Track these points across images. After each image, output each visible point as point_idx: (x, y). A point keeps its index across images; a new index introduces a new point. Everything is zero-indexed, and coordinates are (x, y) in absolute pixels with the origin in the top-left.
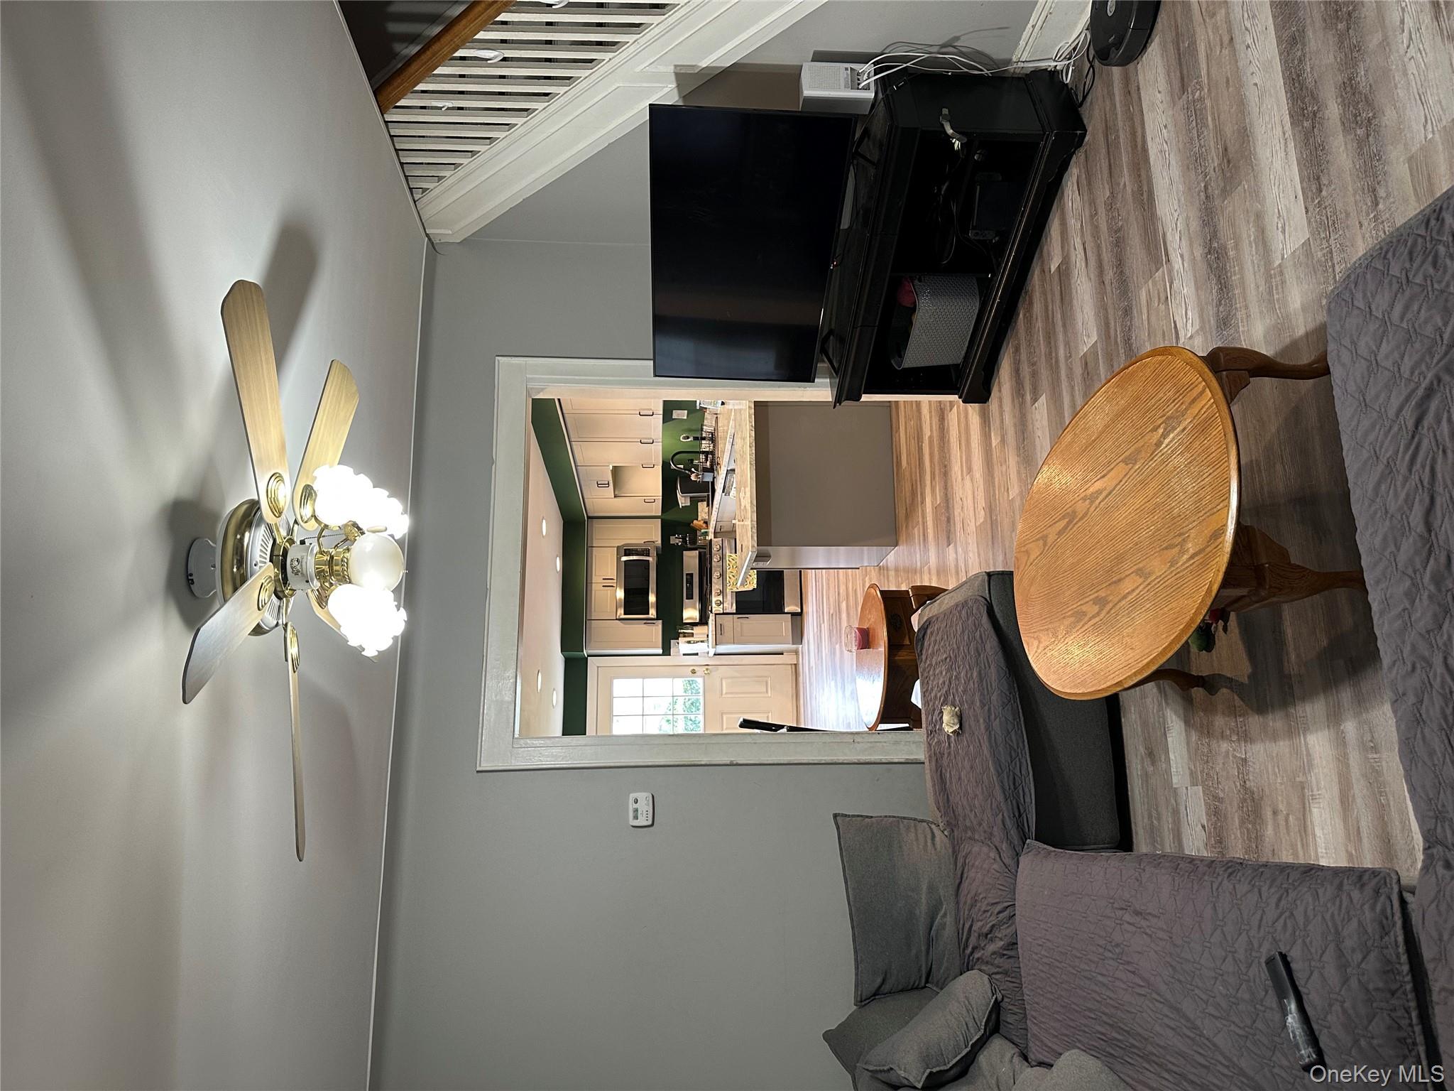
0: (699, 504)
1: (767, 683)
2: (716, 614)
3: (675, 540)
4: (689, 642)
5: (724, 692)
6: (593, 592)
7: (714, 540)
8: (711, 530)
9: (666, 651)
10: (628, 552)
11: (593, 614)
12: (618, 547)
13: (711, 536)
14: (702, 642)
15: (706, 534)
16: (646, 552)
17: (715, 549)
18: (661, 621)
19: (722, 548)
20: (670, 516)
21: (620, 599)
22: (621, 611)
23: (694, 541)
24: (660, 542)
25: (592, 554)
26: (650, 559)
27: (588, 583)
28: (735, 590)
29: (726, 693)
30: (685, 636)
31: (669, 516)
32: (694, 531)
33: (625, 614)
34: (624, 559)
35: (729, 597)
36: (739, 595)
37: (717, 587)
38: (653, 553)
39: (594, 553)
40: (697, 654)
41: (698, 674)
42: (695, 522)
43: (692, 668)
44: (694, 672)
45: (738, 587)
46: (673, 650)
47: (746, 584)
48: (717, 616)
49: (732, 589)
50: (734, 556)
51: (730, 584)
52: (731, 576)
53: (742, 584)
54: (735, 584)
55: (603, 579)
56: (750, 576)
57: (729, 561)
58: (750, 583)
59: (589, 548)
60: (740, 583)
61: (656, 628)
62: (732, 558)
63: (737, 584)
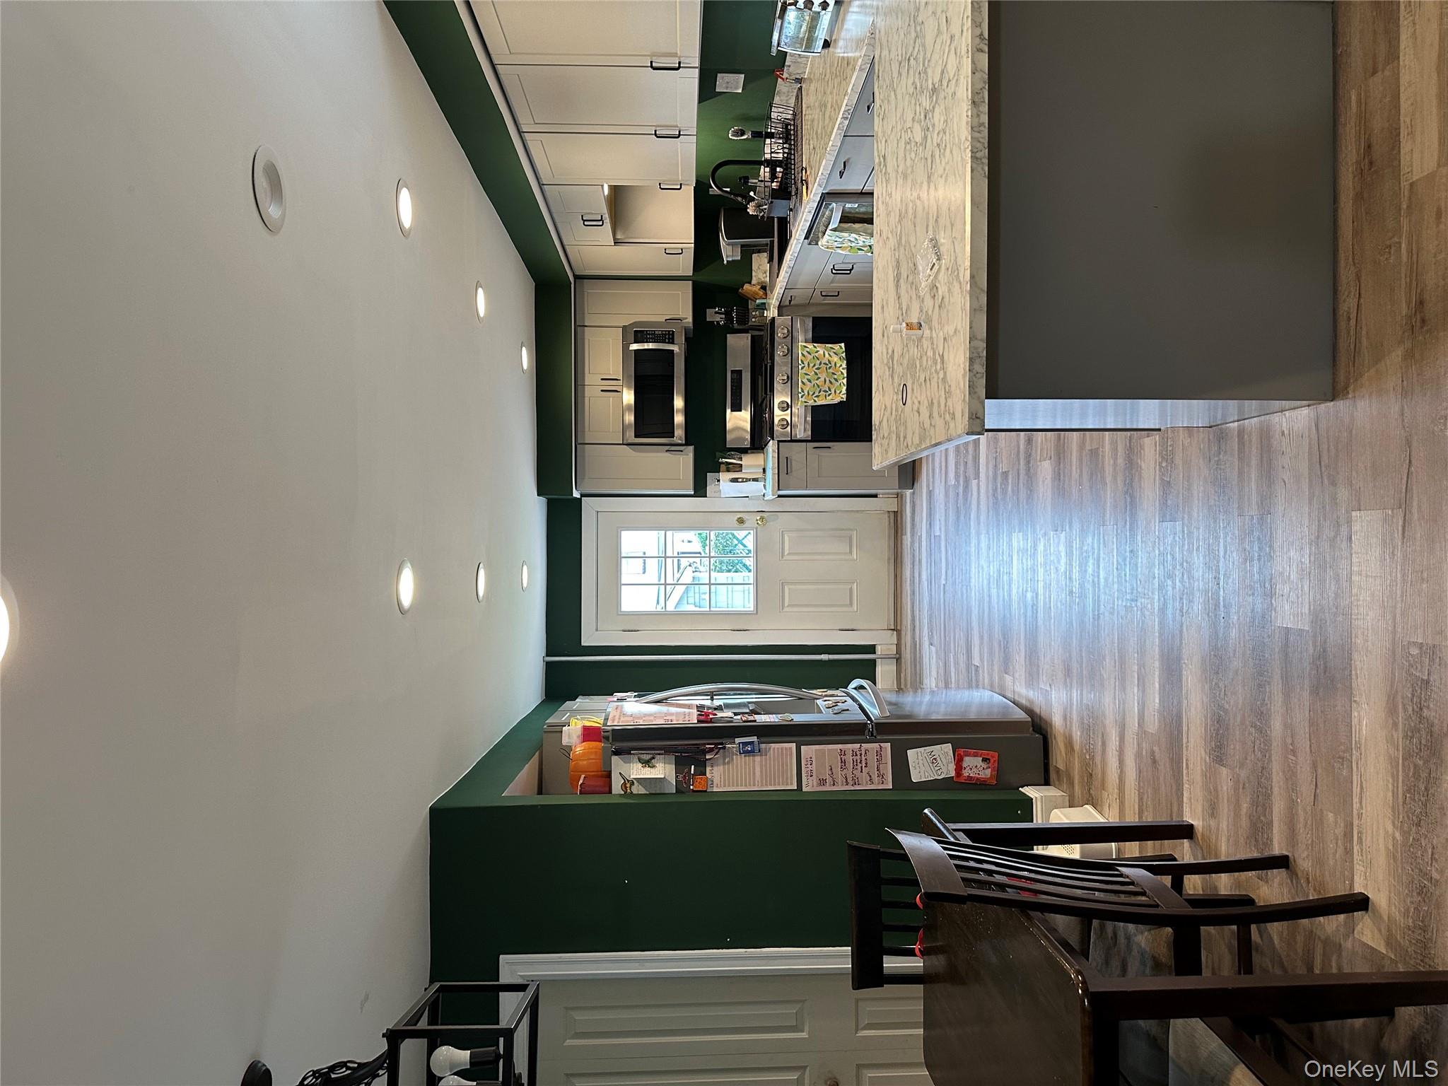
0: (754, 256)
1: (851, 538)
2: (779, 441)
3: (715, 316)
4: (735, 480)
5: (787, 551)
6: (587, 400)
7: (779, 321)
8: (774, 301)
9: (700, 489)
10: (640, 337)
11: (587, 434)
12: (624, 328)
13: (772, 312)
14: (755, 480)
15: (763, 307)
16: (669, 337)
17: (780, 334)
18: (691, 448)
19: (791, 334)
20: (707, 277)
22: (630, 430)
23: (744, 316)
24: (690, 319)
25: (583, 338)
26: (675, 348)
27: (580, 385)
28: (811, 403)
29: (789, 554)
30: (728, 470)
31: (705, 277)
32: (743, 302)
33: (636, 436)
34: (634, 347)
35: (801, 413)
36: (818, 413)
37: (782, 397)
38: (681, 338)
39: (587, 337)
40: (746, 497)
41: (747, 523)
42: (747, 286)
43: (739, 515)
44: (741, 521)
45: (816, 399)
46: (710, 489)
47: (827, 393)
48: (780, 444)
49: (806, 402)
50: (810, 346)
51: (803, 394)
52: (805, 381)
53: (822, 392)
54: (811, 393)
55: (602, 379)
56: (836, 380)
57: (803, 355)
58: (835, 392)
59: (579, 328)
60: (820, 392)
61: (685, 456)
62: (808, 350)
63: (814, 393)
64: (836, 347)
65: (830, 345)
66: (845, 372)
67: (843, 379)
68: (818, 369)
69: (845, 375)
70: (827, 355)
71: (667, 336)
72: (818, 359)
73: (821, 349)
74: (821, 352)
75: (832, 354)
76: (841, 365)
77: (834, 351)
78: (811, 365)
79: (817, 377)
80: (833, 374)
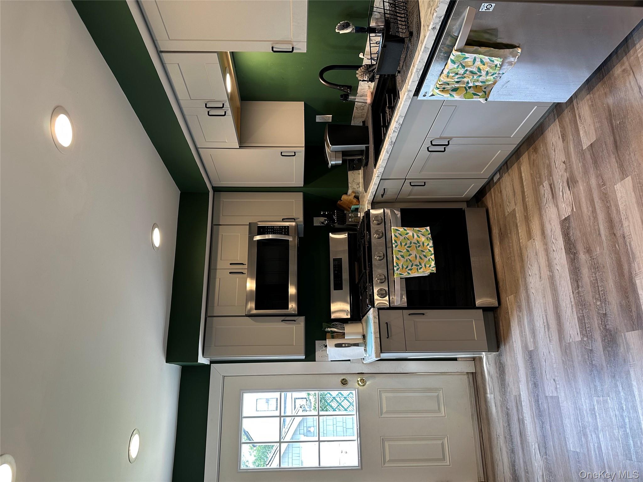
2: (379, 309)
3: (318, 221)
4: (339, 346)
5: (384, 410)
6: (217, 280)
7: (372, 212)
9: (310, 356)
10: (262, 230)
11: (216, 308)
12: (251, 225)
13: (366, 206)
14: (357, 345)
15: (361, 206)
16: (285, 230)
18: (303, 318)
21: (251, 291)
22: (251, 305)
23: (343, 218)
24: (301, 220)
25: (218, 234)
26: (290, 239)
27: (212, 270)
28: (405, 275)
30: (333, 337)
33: (256, 309)
34: (258, 238)
35: (398, 286)
36: (410, 283)
37: (380, 271)
38: (293, 232)
39: (221, 233)
40: (349, 360)
41: (350, 383)
42: (344, 197)
43: (343, 377)
44: (344, 382)
45: (409, 272)
46: (318, 354)
47: (419, 267)
48: (380, 311)
49: (401, 274)
50: (401, 229)
51: (398, 267)
52: (399, 256)
53: (414, 267)
54: (405, 267)
55: (231, 264)
56: (425, 256)
57: (395, 236)
58: (425, 266)
59: (215, 227)
60: (412, 266)
61: (297, 325)
62: (399, 232)
63: (407, 267)
64: (423, 230)
65: (417, 229)
66: (432, 250)
67: (431, 255)
68: (409, 247)
69: (433, 252)
70: (416, 236)
71: (283, 230)
72: (408, 239)
73: (410, 231)
74: (411, 234)
75: (420, 235)
76: (428, 245)
77: (422, 233)
78: (403, 244)
79: (408, 253)
80: (423, 251)
